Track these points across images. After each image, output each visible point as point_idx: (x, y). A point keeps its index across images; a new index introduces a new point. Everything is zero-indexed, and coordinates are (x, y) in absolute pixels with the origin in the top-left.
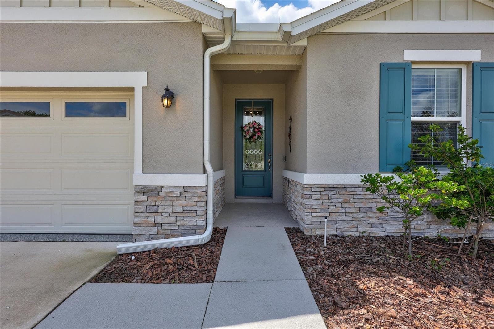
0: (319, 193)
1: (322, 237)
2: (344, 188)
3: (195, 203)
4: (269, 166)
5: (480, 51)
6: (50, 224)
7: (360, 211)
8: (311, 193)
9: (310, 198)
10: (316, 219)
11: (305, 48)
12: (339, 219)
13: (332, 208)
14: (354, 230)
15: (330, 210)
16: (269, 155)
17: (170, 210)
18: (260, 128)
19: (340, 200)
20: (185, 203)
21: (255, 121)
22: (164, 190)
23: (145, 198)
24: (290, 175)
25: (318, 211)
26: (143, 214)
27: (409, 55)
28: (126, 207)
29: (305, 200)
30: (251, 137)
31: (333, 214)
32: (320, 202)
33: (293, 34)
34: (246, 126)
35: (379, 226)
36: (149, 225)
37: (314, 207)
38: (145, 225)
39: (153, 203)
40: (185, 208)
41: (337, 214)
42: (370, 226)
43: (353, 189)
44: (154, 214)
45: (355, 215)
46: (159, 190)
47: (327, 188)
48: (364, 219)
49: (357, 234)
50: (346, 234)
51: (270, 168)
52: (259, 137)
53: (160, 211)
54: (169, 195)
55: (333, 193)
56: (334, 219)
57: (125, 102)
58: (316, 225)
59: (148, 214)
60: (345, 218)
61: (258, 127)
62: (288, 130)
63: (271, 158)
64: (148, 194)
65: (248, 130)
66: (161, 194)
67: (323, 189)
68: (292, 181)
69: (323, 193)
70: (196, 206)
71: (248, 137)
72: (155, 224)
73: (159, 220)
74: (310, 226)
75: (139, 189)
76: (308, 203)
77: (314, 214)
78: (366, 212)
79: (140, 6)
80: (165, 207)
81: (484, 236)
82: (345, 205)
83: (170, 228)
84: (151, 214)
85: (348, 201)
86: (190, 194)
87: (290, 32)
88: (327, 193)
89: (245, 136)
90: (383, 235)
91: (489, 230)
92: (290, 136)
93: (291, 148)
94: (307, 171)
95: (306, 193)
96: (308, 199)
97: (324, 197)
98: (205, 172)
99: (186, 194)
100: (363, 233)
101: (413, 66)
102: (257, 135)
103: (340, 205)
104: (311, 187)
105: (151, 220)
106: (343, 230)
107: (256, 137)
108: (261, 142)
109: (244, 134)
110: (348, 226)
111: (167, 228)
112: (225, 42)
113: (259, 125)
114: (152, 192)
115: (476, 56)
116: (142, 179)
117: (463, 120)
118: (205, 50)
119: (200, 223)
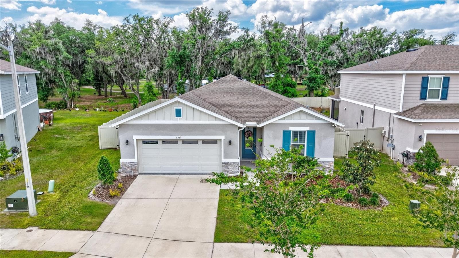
5: (309, 127)
6: (198, 171)
20: (234, 166)
23: (224, 165)
26: (224, 168)
27: (291, 128)
28: (218, 166)
39: (226, 166)
46: (228, 163)
54: (230, 164)
57: (217, 140)
70: (237, 167)
72: (227, 171)
73: (228, 170)
75: (223, 163)
80: (229, 167)
83: (230, 172)
98: (239, 159)
99: (234, 164)
101: (292, 131)
105: (226, 170)
114: (226, 164)
115: (308, 129)
116: (224, 160)
117: (306, 144)
118: (238, 130)
119: (238, 170)
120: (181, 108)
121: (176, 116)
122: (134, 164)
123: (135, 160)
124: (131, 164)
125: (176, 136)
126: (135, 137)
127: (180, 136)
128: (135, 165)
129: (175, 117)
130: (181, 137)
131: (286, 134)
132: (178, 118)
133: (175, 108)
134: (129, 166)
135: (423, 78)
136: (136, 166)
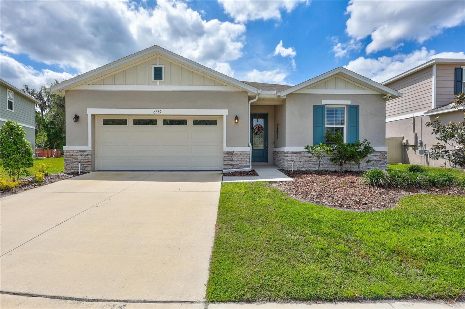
0: (290, 154)
1: (292, 170)
2: (300, 152)
3: (246, 157)
4: (266, 147)
5: (350, 101)
6: (187, 167)
7: (306, 161)
8: (287, 154)
9: (287, 156)
10: (289, 164)
11: (285, 99)
12: (298, 164)
13: (295, 160)
14: (304, 168)
15: (295, 161)
16: (266, 141)
17: (237, 160)
18: (261, 127)
19: (298, 157)
20: (242, 157)
21: (259, 124)
22: (234, 152)
23: (228, 155)
24: (278, 150)
25: (290, 161)
26: (227, 161)
27: (324, 102)
28: (217, 160)
29: (285, 157)
30: (257, 132)
31: (296, 162)
32: (291, 158)
33: (281, 96)
34: (255, 126)
35: (313, 167)
36: (229, 165)
37: (288, 160)
38: (228, 165)
39: (231, 157)
40: (243, 159)
41: (297, 162)
42: (309, 167)
43: (303, 153)
44: (231, 161)
45: (304, 163)
46: (233, 152)
47: (294, 153)
48: (308, 164)
49: (305, 170)
50: (301, 170)
51: (266, 148)
52: (261, 132)
53: (233, 160)
54: (236, 154)
55: (296, 154)
56: (296, 164)
57: (216, 119)
58: (289, 167)
59: (228, 161)
60: (300, 164)
61: (260, 127)
62: (276, 129)
63: (267, 143)
64: (228, 154)
65: (256, 128)
66: (233, 154)
67: (292, 153)
68: (279, 152)
69: (292, 154)
70: (246, 158)
71: (256, 132)
72: (231, 165)
73: (233, 163)
74: (287, 167)
75: (225, 152)
76: (286, 158)
77: (288, 162)
78: (308, 161)
79: (225, 85)
80: (235, 158)
81: (352, 170)
82: (300, 159)
83: (237, 166)
84: (230, 161)
85: (301, 158)
86: (244, 154)
87: (280, 96)
88: (293, 154)
89: (254, 131)
90: (314, 170)
91: (353, 168)
92: (277, 132)
93: (278, 137)
94: (286, 146)
95: (285, 154)
96: (286, 156)
97: (292, 156)
98: (249, 146)
99: (242, 154)
100: (307, 169)
101: (326, 106)
102: (260, 131)
103: (298, 159)
104: (287, 152)
105: (230, 163)
106: (299, 168)
107: (260, 132)
108: (262, 134)
109: (254, 130)
110: (301, 167)
111: (235, 166)
112: (255, 99)
113: (261, 126)
114: (230, 153)
115: (349, 103)
116: (226, 149)
117: (345, 126)
118: (249, 102)
119: (248, 164)
120: (163, 66)
121: (155, 79)
122: (85, 153)
123: (89, 148)
124: (82, 153)
125: (154, 110)
126: (90, 111)
127: (159, 110)
128: (88, 155)
129: (153, 80)
130: (161, 111)
131: (318, 110)
132: (158, 81)
133: (153, 66)
134: (78, 157)
135: (456, 69)
136: (90, 156)
